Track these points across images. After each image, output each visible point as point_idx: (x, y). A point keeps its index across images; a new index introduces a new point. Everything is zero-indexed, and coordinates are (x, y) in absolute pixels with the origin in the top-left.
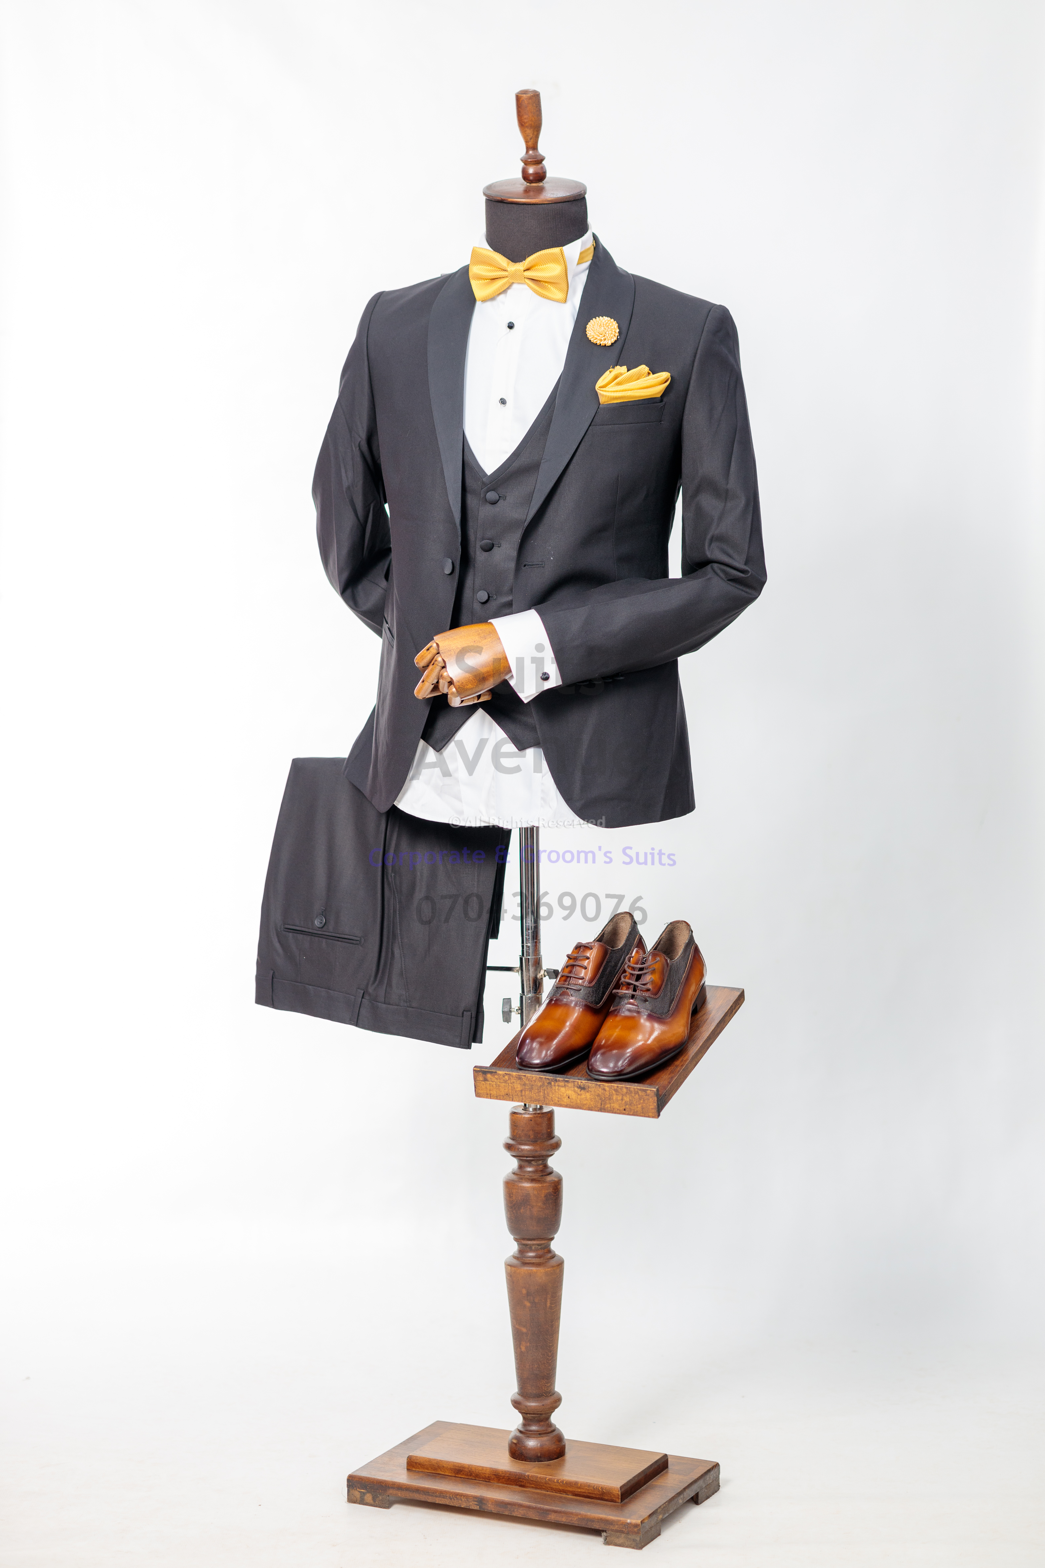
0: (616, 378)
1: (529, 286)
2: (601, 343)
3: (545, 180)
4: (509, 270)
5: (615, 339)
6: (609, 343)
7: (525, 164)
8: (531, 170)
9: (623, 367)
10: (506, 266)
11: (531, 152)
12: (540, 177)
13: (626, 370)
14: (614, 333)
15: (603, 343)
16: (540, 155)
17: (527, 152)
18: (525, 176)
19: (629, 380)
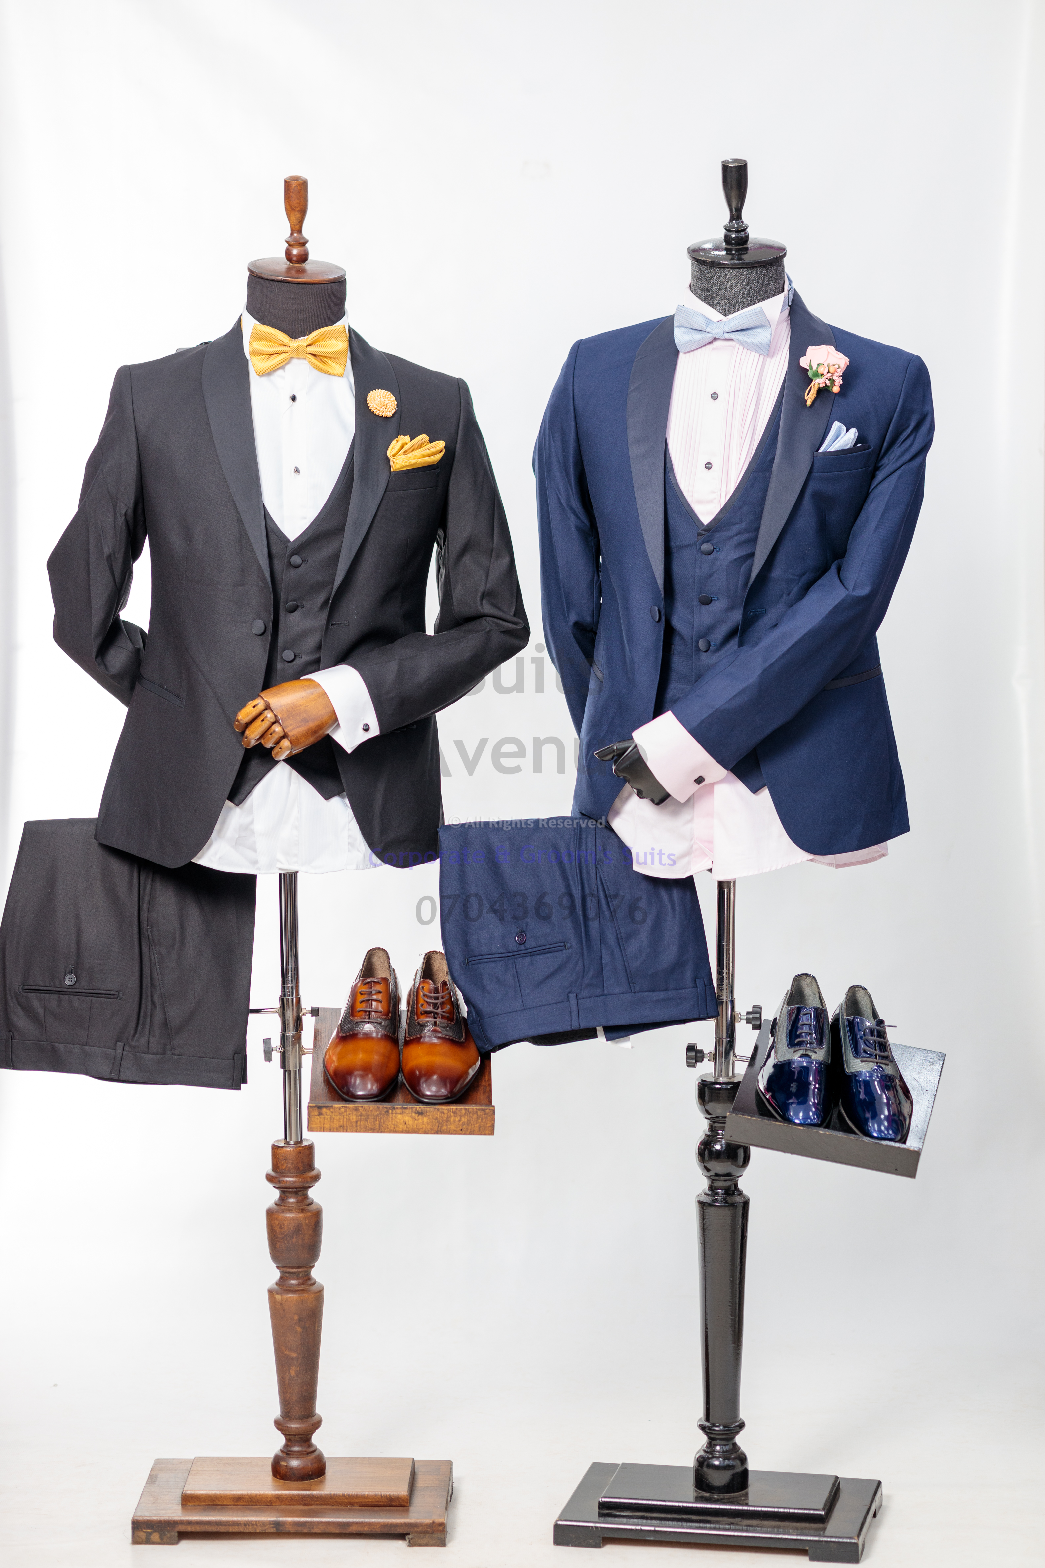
0: (402, 447)
1: (310, 361)
2: (384, 414)
3: (308, 261)
4: (291, 345)
5: (395, 410)
6: (390, 414)
7: (289, 245)
8: (295, 252)
9: (407, 436)
10: (288, 343)
11: (295, 235)
12: (303, 258)
13: (410, 440)
14: (393, 405)
15: (384, 415)
16: (304, 238)
17: (292, 234)
18: (289, 256)
19: (412, 449)
